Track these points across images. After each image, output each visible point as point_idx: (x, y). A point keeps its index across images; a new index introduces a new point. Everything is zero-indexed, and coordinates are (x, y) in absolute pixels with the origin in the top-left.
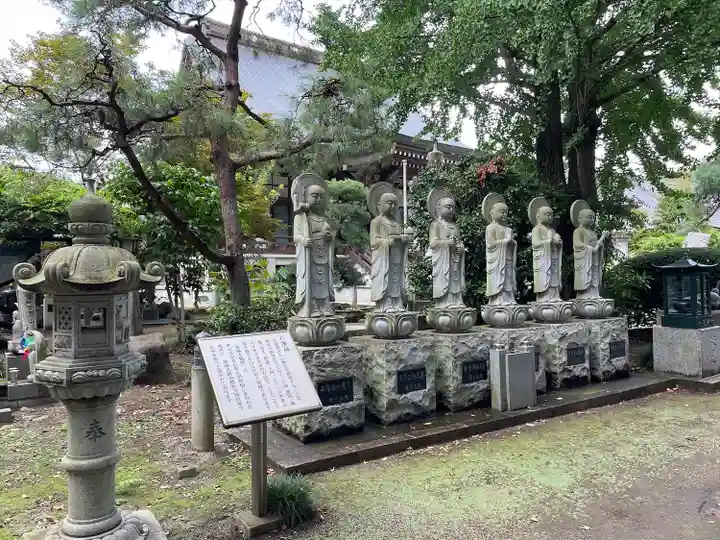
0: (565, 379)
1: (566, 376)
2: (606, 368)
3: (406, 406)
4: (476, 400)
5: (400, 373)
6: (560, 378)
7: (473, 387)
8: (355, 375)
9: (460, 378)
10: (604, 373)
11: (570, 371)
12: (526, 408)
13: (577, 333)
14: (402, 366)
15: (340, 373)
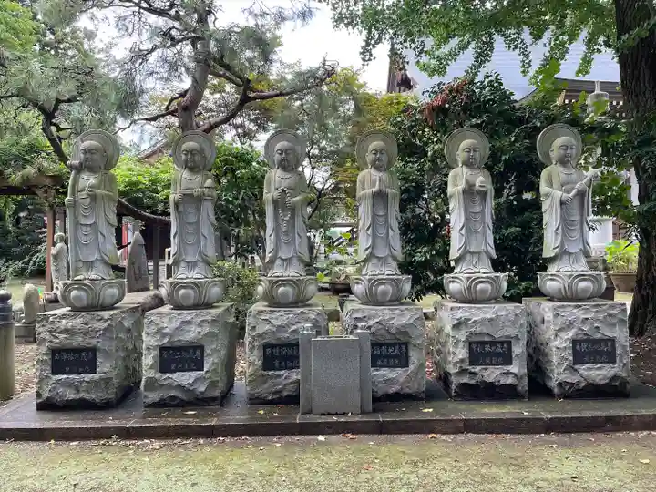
0: (464, 384)
1: (465, 380)
2: (562, 378)
3: (170, 387)
4: (285, 393)
5: (162, 349)
6: (455, 381)
7: (279, 376)
8: (99, 345)
9: (259, 363)
10: (560, 384)
11: (475, 374)
12: (344, 414)
13: (491, 320)
14: (166, 340)
15: (78, 341)
